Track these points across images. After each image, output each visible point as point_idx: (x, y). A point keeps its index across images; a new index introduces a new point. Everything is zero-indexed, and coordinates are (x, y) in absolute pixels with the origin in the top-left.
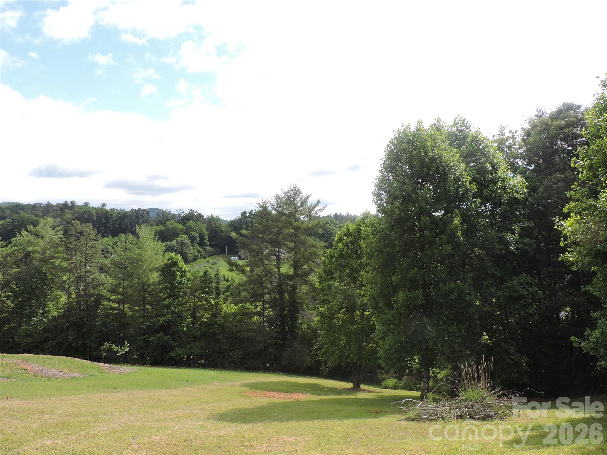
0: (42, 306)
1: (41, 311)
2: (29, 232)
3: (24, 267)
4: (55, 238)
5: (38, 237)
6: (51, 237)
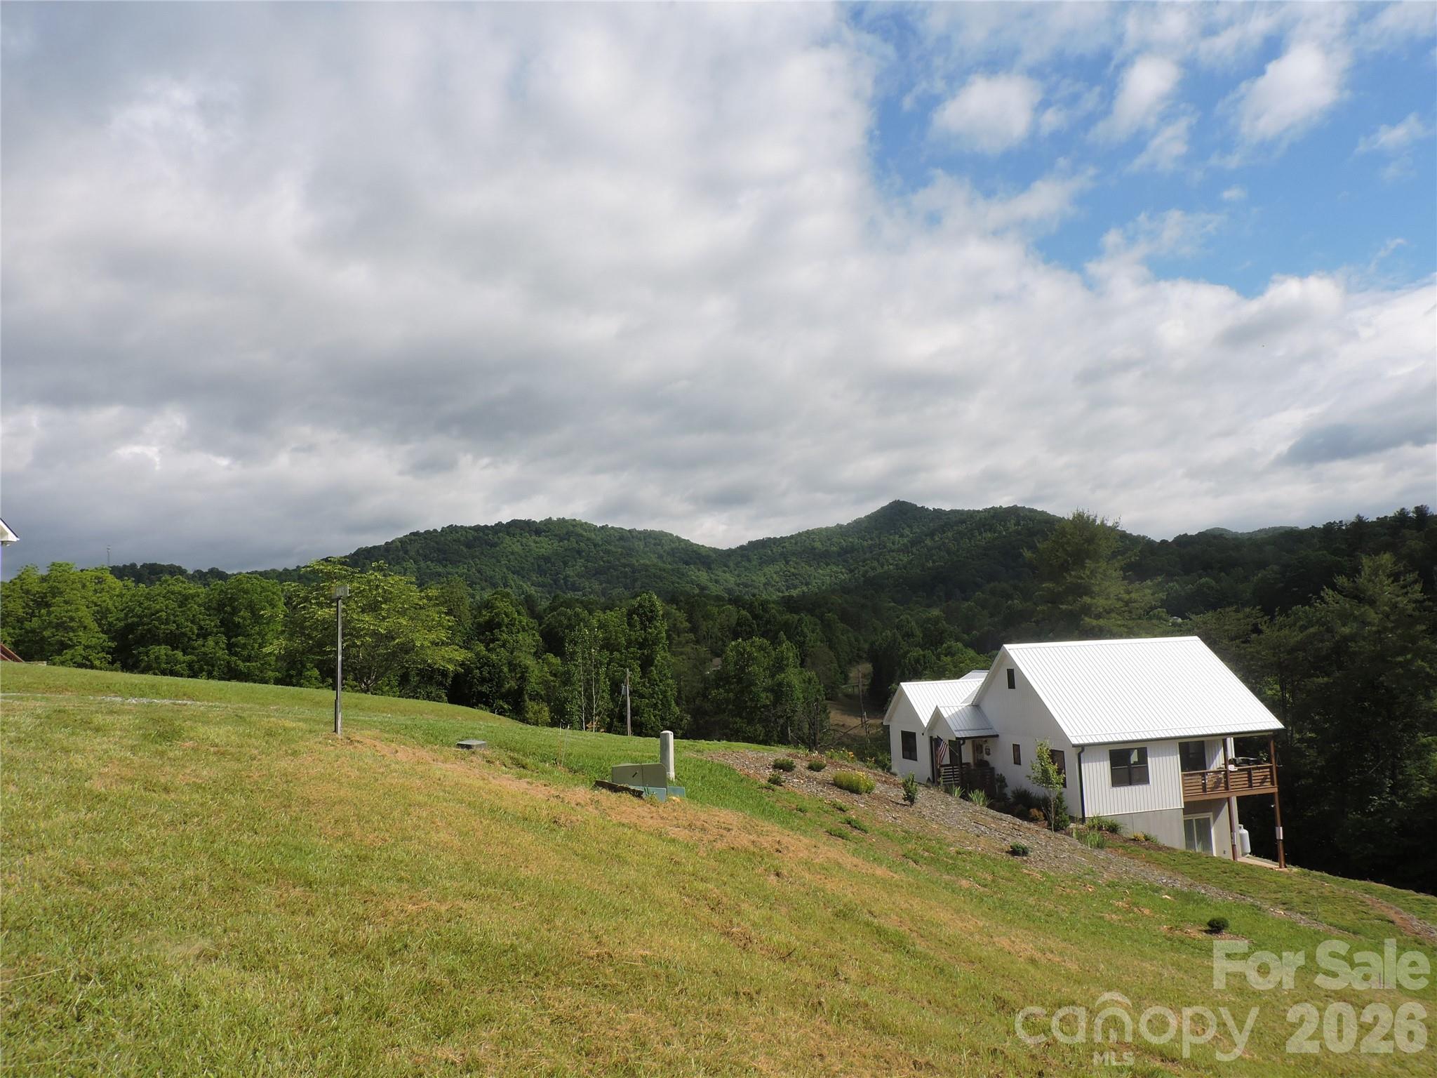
0: (1389, 770)
1: (1388, 783)
2: (1340, 592)
3: (1337, 674)
4: (1402, 601)
5: (1360, 603)
6: (1393, 600)
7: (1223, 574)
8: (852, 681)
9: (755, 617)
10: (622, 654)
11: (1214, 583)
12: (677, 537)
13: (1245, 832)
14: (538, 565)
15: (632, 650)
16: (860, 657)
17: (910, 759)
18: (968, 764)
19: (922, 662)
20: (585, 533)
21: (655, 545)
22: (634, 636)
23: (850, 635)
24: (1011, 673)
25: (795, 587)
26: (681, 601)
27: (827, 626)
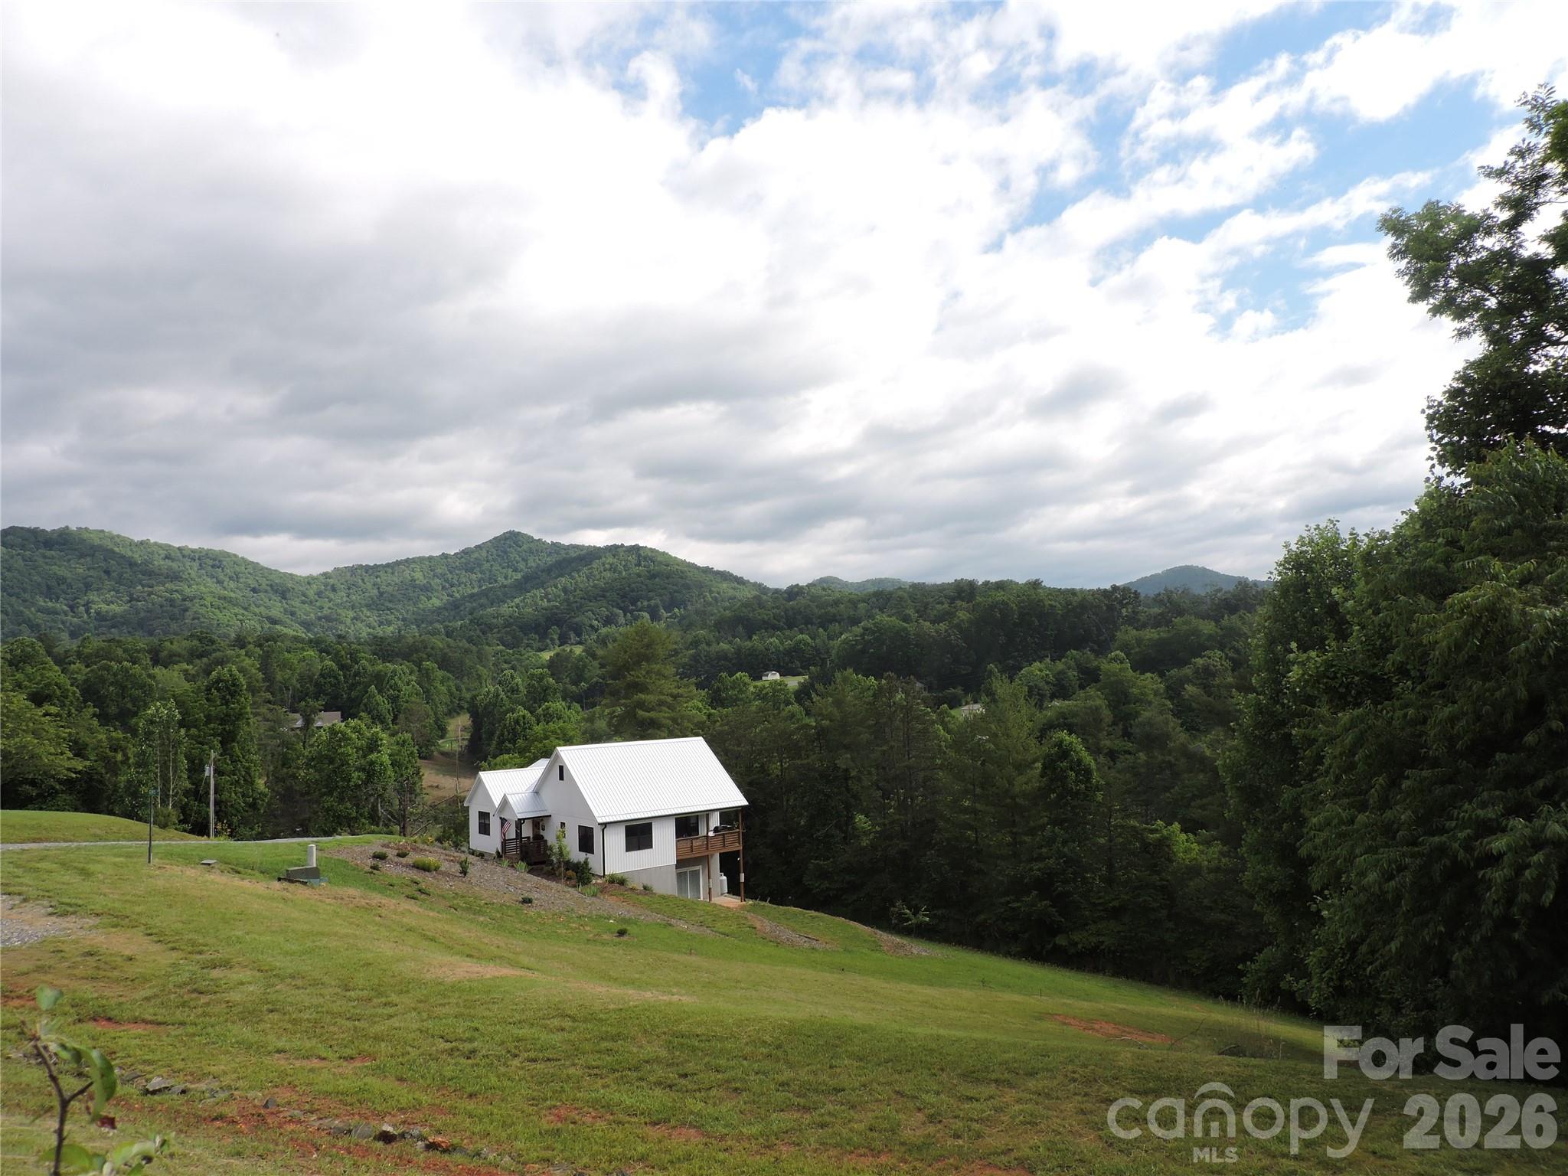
7: (821, 630)
8: (451, 735)
9: (342, 667)
10: (199, 731)
11: (809, 640)
12: (243, 558)
13: (725, 878)
14: (48, 586)
15: (212, 726)
16: (462, 708)
17: (485, 834)
18: (528, 838)
19: (521, 723)
20: (116, 549)
21: (213, 566)
22: (214, 711)
23: (451, 683)
24: (561, 768)
25: (389, 623)
26: (250, 643)
27: (425, 676)
